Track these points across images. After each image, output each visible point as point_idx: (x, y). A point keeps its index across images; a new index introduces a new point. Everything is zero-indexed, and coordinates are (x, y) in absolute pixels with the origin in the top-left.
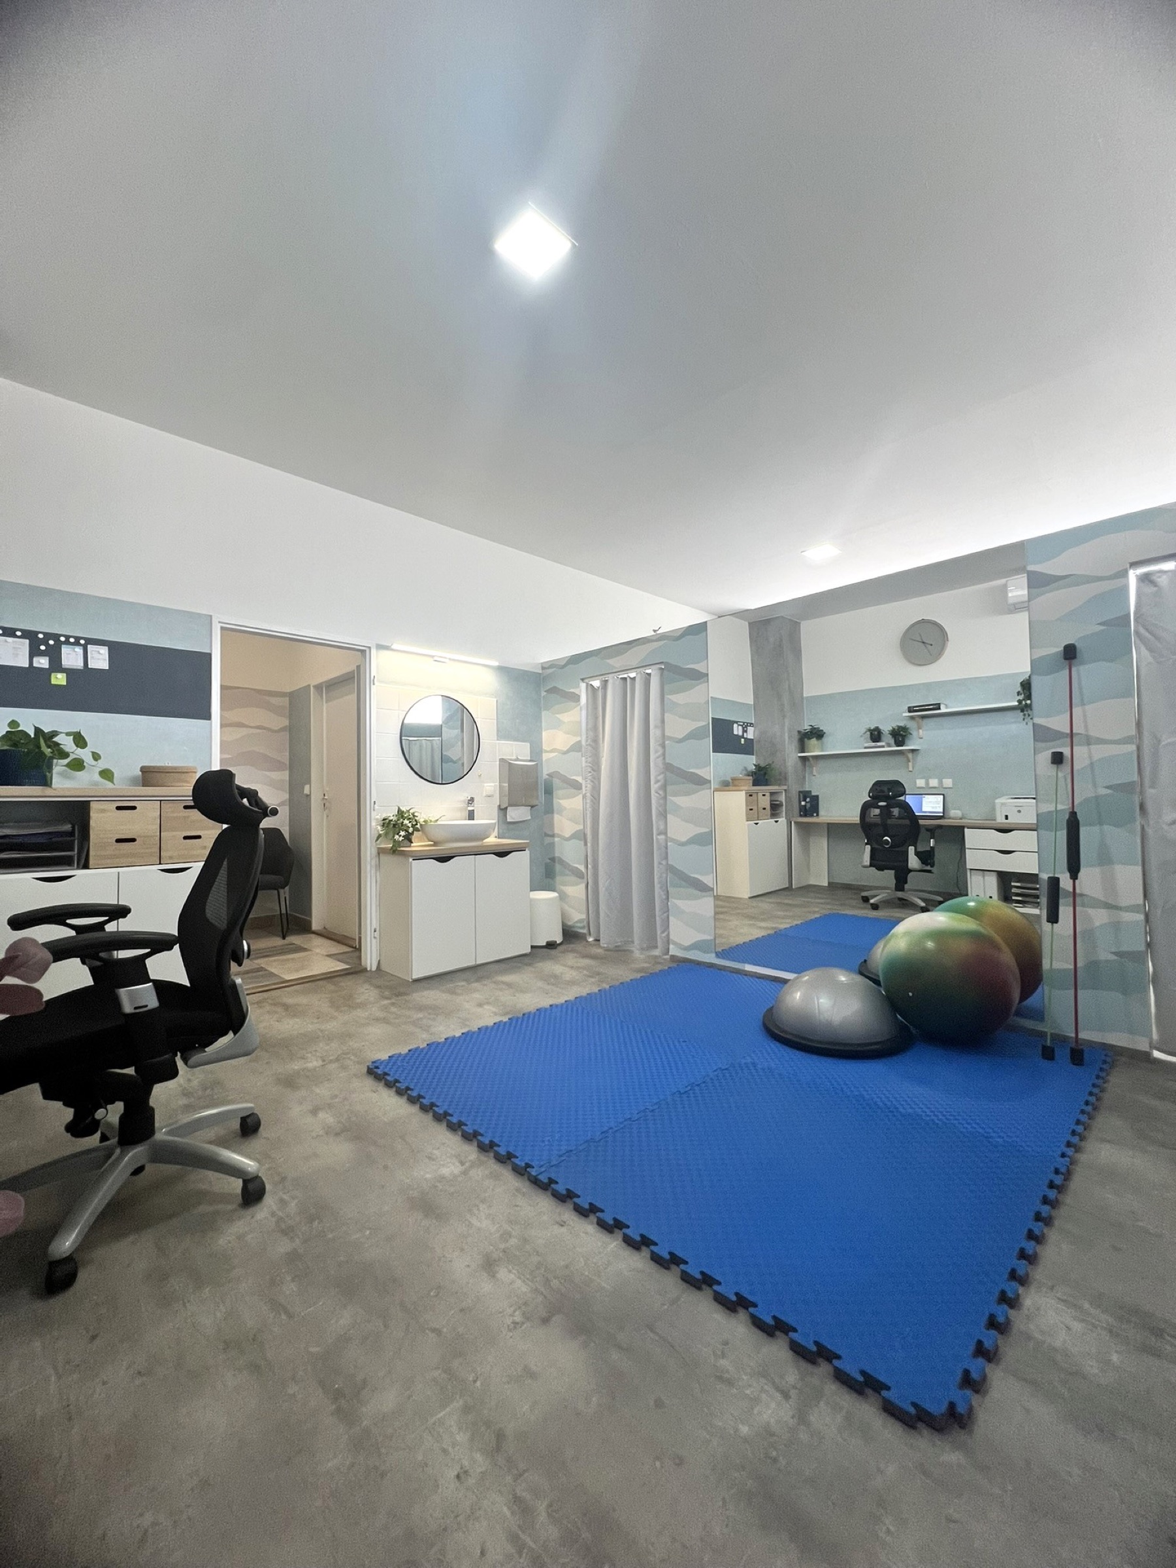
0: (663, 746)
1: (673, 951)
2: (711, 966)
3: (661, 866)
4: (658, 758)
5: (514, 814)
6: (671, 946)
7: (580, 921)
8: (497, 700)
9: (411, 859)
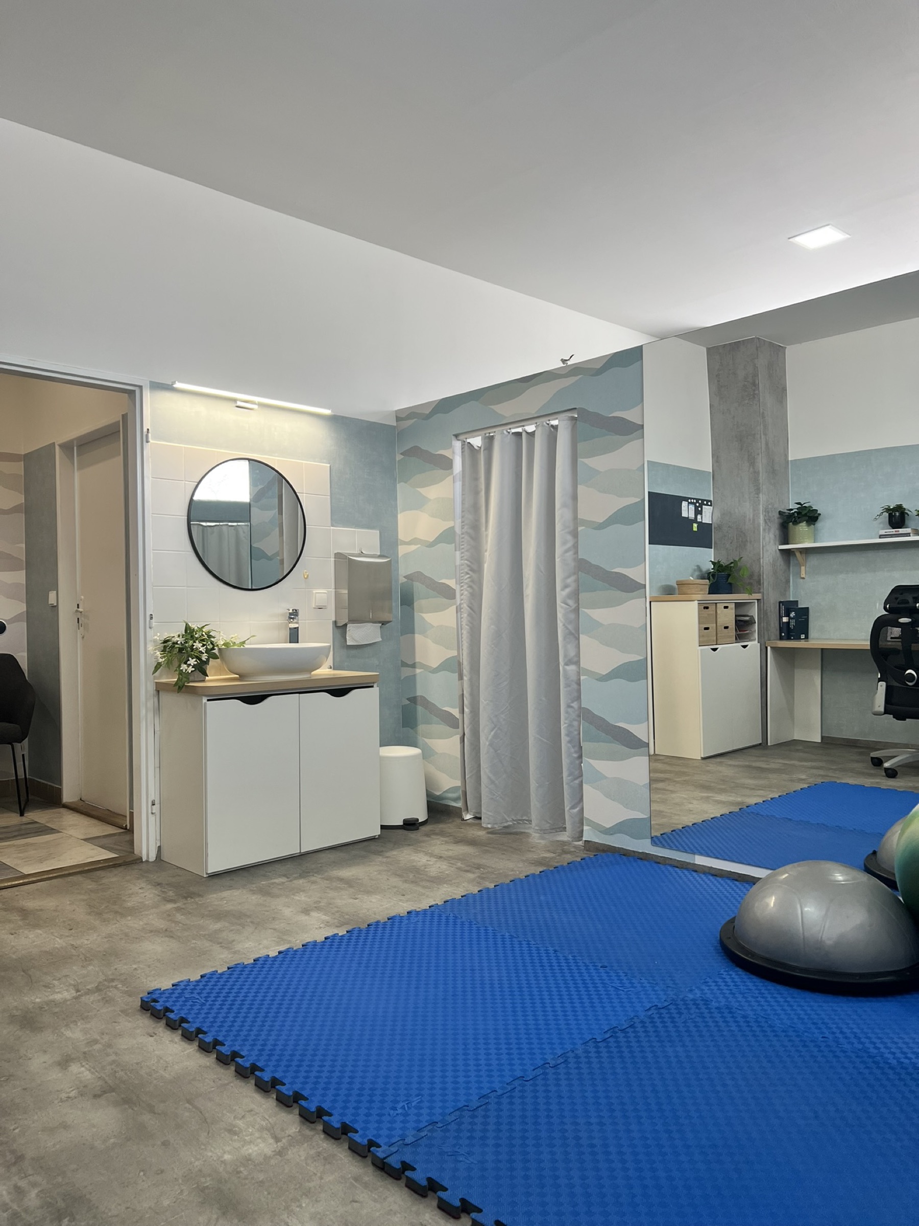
0: (575, 534)
1: (589, 834)
2: (644, 857)
3: (570, 710)
4: (566, 551)
5: (358, 634)
6: (585, 828)
7: (454, 789)
8: (330, 466)
9: (204, 700)
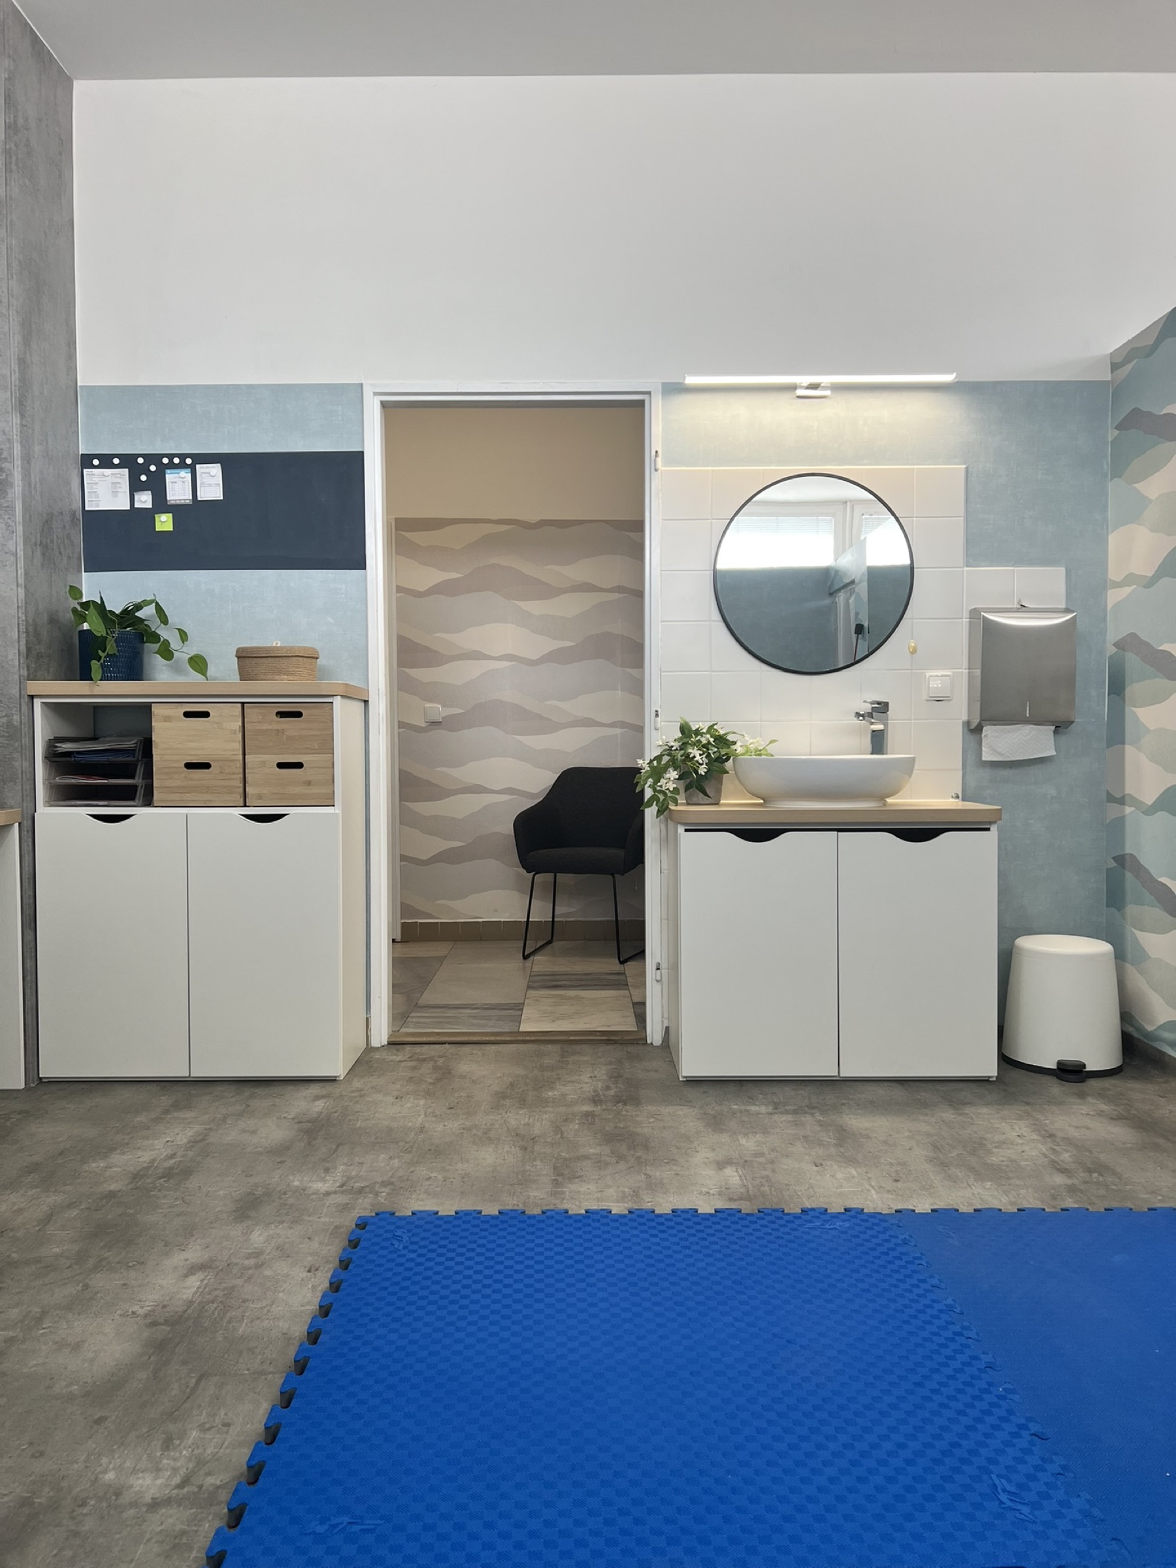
5: (1002, 743)
8: (967, 468)
9: (681, 829)
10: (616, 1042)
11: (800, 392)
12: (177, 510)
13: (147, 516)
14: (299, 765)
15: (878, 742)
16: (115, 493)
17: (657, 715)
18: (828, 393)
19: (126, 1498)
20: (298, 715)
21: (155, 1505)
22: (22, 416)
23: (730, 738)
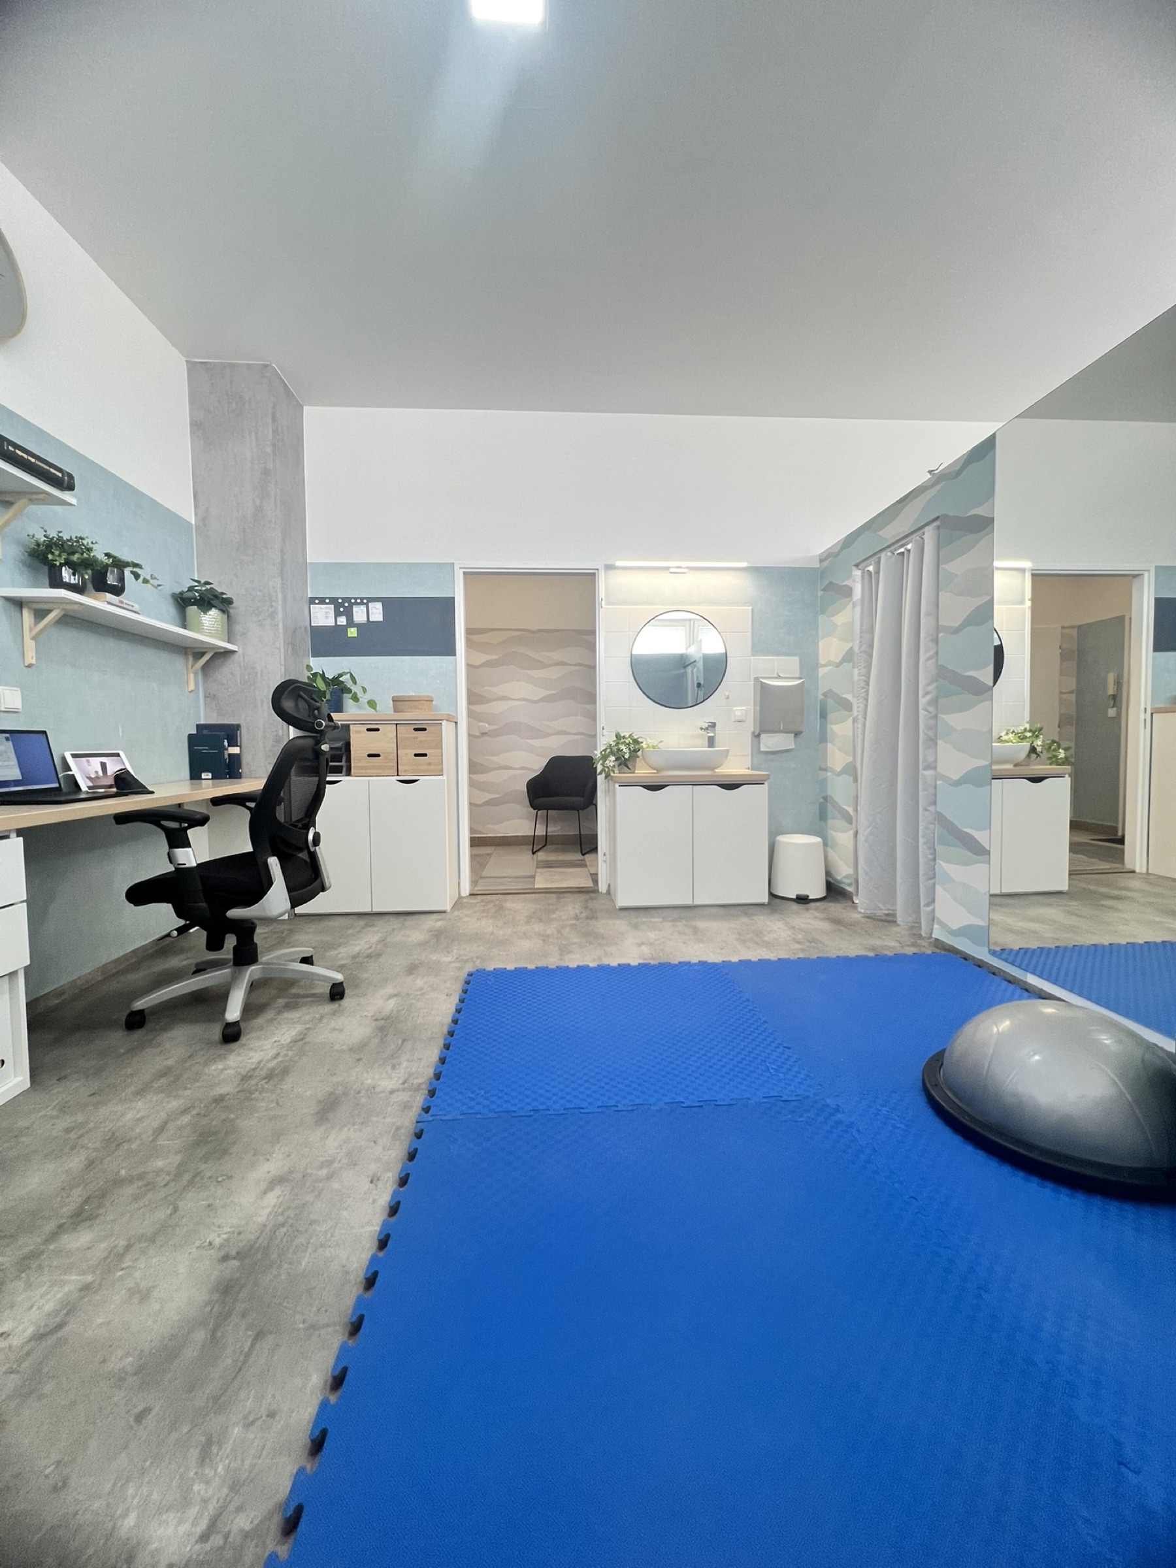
0: (936, 641)
1: (937, 935)
2: (980, 964)
3: (926, 813)
4: (929, 659)
5: (770, 742)
6: (936, 926)
7: (847, 877)
8: (752, 609)
9: (617, 785)
10: (583, 892)
11: (672, 570)
12: (359, 626)
13: (344, 629)
14: (425, 755)
15: (711, 742)
16: (327, 618)
17: (603, 729)
18: (685, 570)
19: (378, 1090)
20: (424, 729)
21: (392, 1092)
22: (282, 579)
23: (640, 740)
